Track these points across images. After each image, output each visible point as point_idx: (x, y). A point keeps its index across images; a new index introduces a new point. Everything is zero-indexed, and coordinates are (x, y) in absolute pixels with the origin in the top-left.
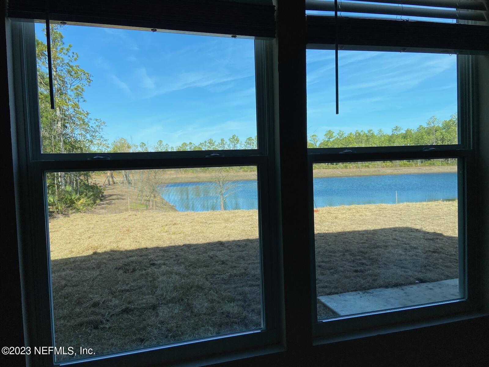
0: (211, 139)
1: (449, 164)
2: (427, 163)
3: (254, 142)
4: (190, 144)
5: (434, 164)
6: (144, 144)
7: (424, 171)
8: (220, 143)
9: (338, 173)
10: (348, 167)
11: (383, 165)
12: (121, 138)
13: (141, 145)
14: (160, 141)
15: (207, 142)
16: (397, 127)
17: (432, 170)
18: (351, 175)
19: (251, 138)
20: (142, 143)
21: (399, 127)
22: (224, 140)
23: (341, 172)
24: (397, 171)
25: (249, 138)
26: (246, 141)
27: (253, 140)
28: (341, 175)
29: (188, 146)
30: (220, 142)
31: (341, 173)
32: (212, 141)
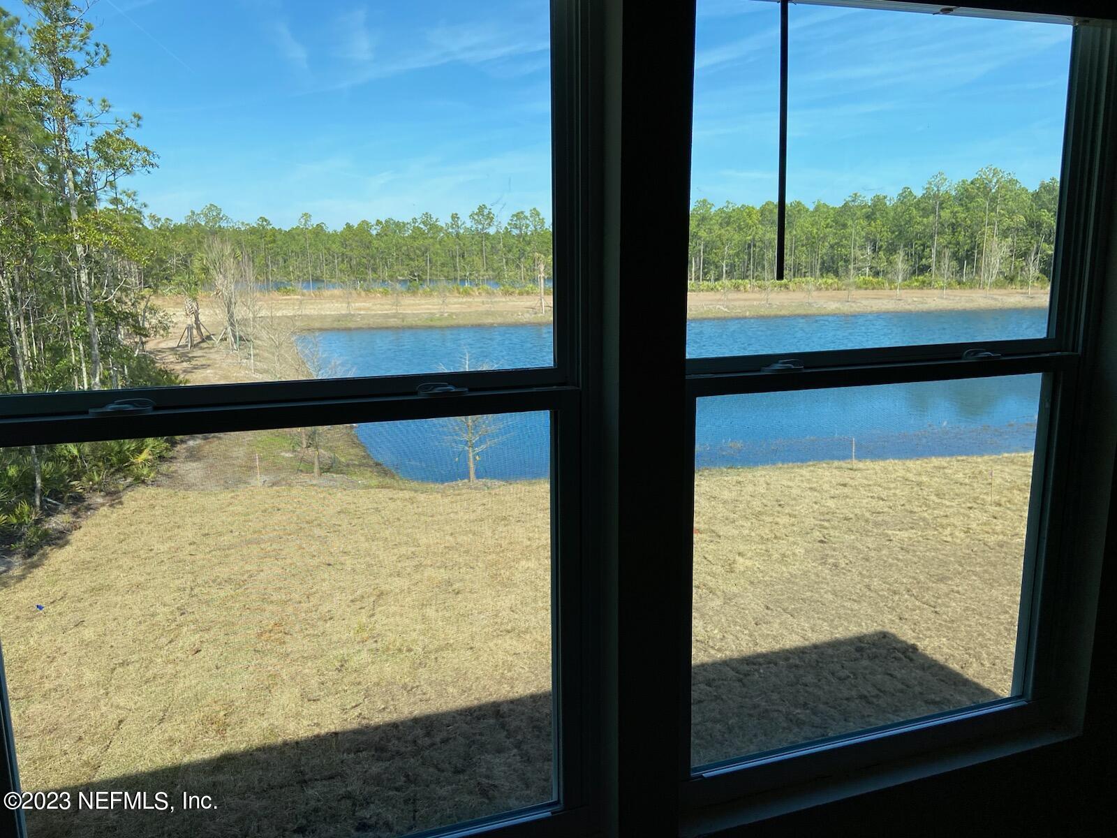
0: (427, 213)
1: (964, 284)
2: (917, 281)
3: (528, 222)
4: (377, 225)
5: (930, 284)
6: (266, 220)
7: (908, 307)
8: (450, 225)
9: (719, 308)
10: (742, 288)
11: (820, 285)
12: (209, 206)
13: (260, 223)
14: (306, 214)
15: (419, 221)
16: (856, 194)
17: (926, 303)
18: (748, 314)
19: (522, 213)
20: (261, 218)
21: (860, 196)
22: (458, 218)
23: (727, 307)
24: (851, 307)
25: (518, 213)
26: (512, 220)
27: (526, 218)
28: (726, 315)
29: (373, 228)
30: (449, 220)
31: (726, 310)
32: (431, 218)
